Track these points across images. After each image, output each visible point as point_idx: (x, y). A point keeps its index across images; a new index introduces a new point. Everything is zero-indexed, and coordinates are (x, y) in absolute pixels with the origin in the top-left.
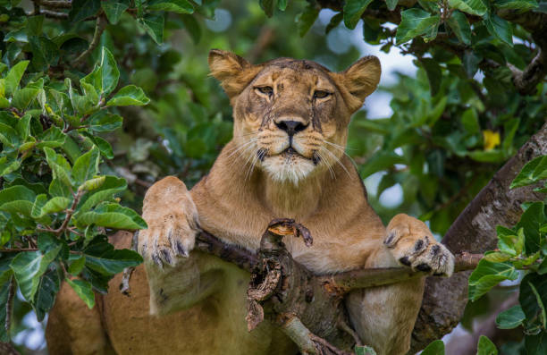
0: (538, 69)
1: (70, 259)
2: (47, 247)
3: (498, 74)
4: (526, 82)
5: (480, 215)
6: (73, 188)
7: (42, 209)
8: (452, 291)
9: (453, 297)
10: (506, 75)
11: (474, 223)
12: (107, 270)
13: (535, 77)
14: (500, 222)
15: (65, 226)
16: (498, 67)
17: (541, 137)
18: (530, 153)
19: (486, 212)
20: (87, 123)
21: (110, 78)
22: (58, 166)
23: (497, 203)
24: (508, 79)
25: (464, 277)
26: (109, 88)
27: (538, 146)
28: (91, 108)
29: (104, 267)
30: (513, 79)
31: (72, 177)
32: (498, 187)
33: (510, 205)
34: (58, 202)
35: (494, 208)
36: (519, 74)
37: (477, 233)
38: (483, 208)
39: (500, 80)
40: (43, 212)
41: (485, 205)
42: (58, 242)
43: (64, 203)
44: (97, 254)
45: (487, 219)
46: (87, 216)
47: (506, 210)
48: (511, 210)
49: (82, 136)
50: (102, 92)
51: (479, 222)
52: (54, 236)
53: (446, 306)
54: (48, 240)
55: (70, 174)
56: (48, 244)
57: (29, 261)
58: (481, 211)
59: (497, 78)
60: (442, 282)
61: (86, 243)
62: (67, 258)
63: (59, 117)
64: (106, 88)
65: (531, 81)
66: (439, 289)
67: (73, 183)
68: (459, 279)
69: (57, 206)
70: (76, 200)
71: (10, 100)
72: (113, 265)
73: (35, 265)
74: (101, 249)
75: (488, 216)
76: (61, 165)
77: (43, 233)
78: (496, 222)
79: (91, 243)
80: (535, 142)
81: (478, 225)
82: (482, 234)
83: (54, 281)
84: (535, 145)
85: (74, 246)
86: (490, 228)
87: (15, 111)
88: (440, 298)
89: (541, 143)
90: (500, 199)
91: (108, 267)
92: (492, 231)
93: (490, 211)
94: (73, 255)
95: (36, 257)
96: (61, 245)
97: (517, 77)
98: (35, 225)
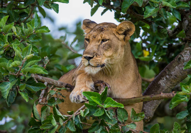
0: (177, 30)
1: (20, 85)
2: (13, 80)
3: (163, 31)
4: (173, 34)
5: (161, 80)
6: (22, 58)
7: (11, 65)
8: (150, 107)
9: (150, 109)
10: (165, 32)
11: (159, 83)
12: (33, 90)
13: (176, 33)
14: (168, 83)
15: (19, 73)
16: (163, 28)
17: (183, 53)
18: (180, 59)
19: (163, 79)
20: (29, 39)
21: (37, 23)
22: (17, 50)
23: (167, 76)
24: (166, 33)
25: (155, 102)
26: (37, 27)
27: (183, 56)
28: (30, 33)
29: (33, 89)
30: (168, 33)
31: (22, 55)
32: (168, 71)
33: (172, 77)
34: (16, 62)
35: (166, 78)
36: (170, 31)
37: (160, 86)
38: (162, 78)
39: (163, 33)
40: (11, 66)
41: (163, 77)
42: (16, 79)
43: (19, 63)
44: (30, 84)
45: (164, 82)
46: (27, 69)
47: (171, 79)
48: (172, 79)
49: (27, 43)
50: (34, 28)
51: (161, 83)
52: (15, 77)
53: (148, 112)
54: (13, 78)
55: (21, 54)
56: (13, 79)
57: (6, 85)
58: (162, 79)
59: (162, 32)
60: (147, 104)
61: (26, 80)
62: (19, 84)
63: (19, 36)
64: (36, 26)
65: (175, 34)
66: (146, 106)
67: (22, 57)
68: (153, 103)
69: (16, 64)
70: (23, 63)
71: (2, 30)
72: (36, 88)
73: (8, 86)
74: (31, 82)
75: (164, 81)
76: (18, 50)
77: (11, 75)
78: (167, 83)
79: (28, 80)
80: (181, 55)
81: (160, 84)
82: (162, 87)
83: (15, 93)
84: (181, 56)
85: (22, 81)
86: (164, 85)
87: (3, 33)
88: (146, 109)
89: (184, 55)
90: (169, 75)
91: (34, 89)
92: (165, 86)
93: (165, 79)
94: (21, 84)
95: (9, 83)
96: (17, 79)
97: (170, 32)
98: (8, 72)
